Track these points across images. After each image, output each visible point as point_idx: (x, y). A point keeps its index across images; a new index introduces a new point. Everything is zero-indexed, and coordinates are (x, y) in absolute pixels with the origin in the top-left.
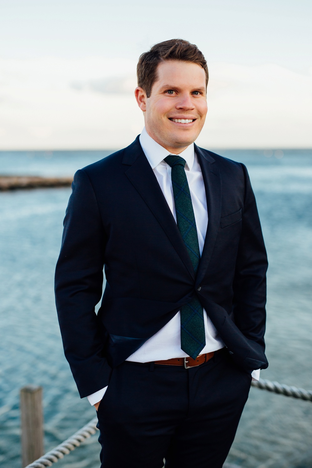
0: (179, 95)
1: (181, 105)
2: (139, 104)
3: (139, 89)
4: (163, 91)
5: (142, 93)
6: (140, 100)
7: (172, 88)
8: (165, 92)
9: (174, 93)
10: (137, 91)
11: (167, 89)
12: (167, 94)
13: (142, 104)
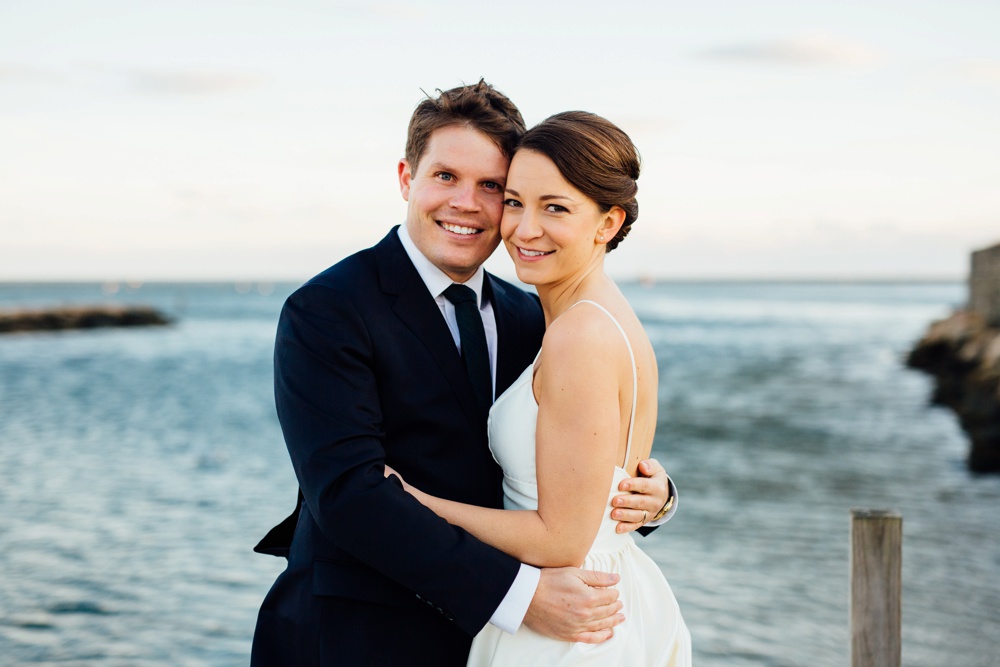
0: (458, 184)
1: (456, 201)
2: (402, 187)
3: (405, 163)
4: (431, 173)
5: (407, 170)
6: (405, 181)
7: (448, 170)
8: (436, 174)
9: (452, 179)
10: (402, 166)
11: (438, 170)
12: (439, 179)
13: (405, 187)
